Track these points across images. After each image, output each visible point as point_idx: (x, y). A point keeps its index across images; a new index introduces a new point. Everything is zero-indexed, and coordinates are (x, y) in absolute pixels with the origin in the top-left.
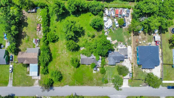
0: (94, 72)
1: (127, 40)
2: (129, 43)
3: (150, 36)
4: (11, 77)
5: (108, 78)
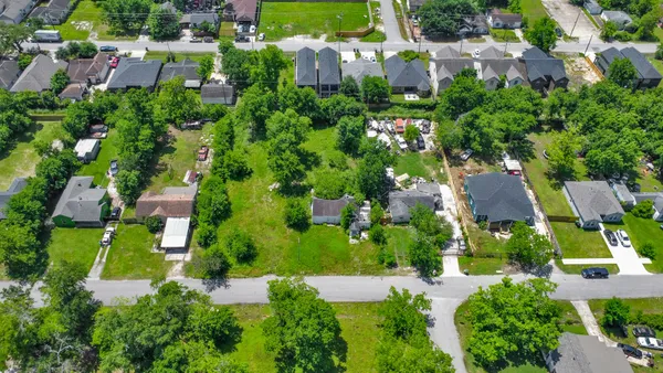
0: (352, 241)
1: (433, 173)
2: (443, 179)
4: (101, 257)
5: (396, 256)
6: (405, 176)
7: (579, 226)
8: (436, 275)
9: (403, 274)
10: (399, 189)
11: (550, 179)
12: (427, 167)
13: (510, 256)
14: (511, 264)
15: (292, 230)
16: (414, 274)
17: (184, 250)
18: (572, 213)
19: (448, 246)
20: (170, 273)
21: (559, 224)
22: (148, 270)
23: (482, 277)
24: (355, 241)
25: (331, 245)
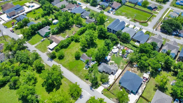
2: (122, 68)
3: (141, 73)
4: (38, 43)
6: (113, 62)
8: (94, 88)
11: (156, 87)
12: (121, 63)
15: (75, 58)
16: (90, 84)
17: (52, 50)
19: (105, 84)
20: (45, 53)
22: (43, 50)
23: (106, 97)
24: (85, 69)
25: (79, 66)
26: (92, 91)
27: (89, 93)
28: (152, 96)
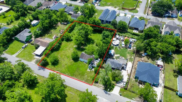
0: (88, 70)
1: (129, 57)
3: (153, 61)
5: (100, 80)
6: (118, 55)
7: (177, 94)
8: (109, 91)
9: (98, 87)
10: (114, 59)
11: (174, 72)
12: (128, 55)
13: (141, 95)
14: (140, 98)
15: (72, 60)
16: (102, 88)
17: (40, 56)
18: (177, 88)
19: (119, 83)
20: (32, 61)
21: (169, 90)
22: (28, 58)
23: (126, 98)
24: (89, 70)
25: (81, 69)
26: (107, 95)
27: (105, 98)
28: (175, 84)
